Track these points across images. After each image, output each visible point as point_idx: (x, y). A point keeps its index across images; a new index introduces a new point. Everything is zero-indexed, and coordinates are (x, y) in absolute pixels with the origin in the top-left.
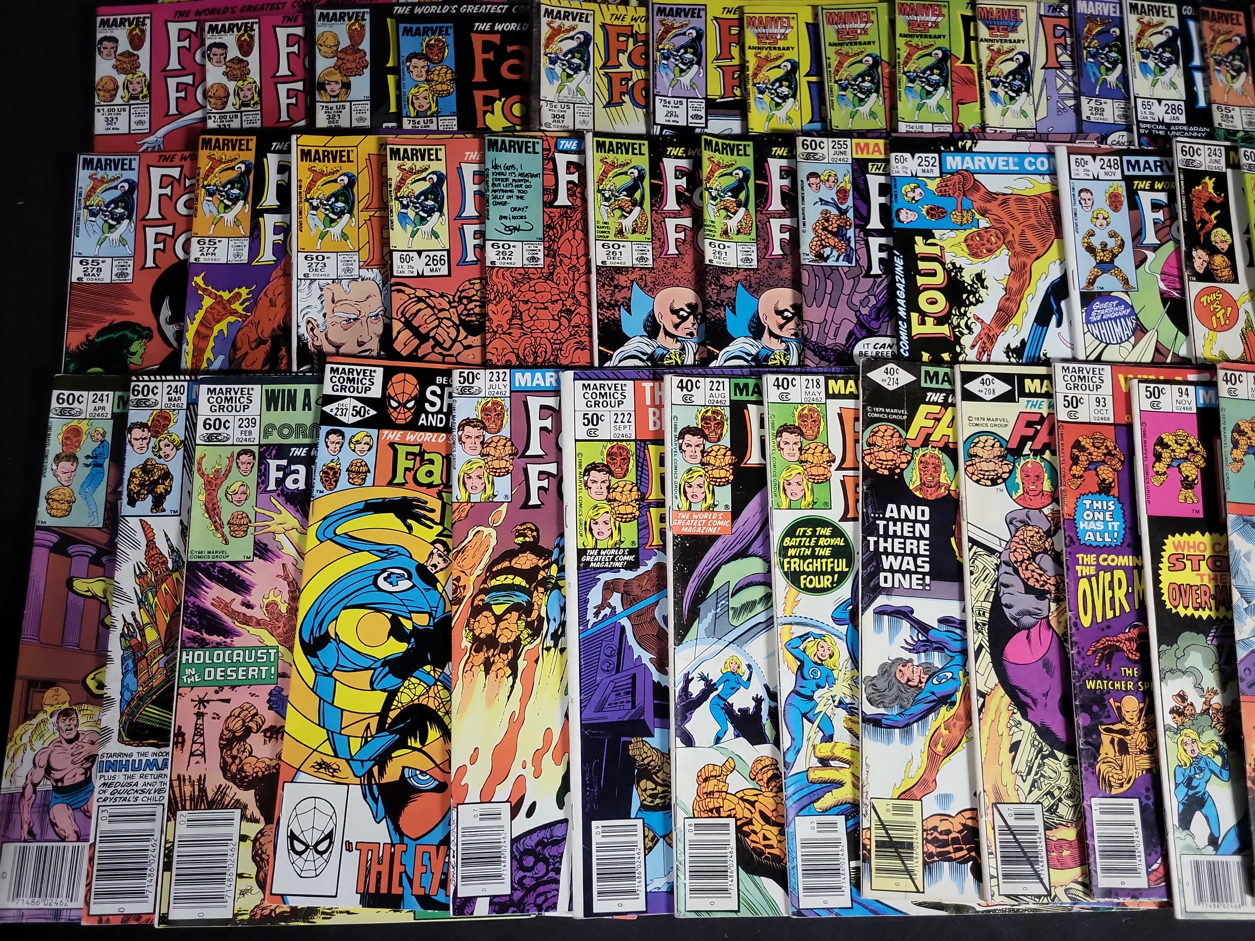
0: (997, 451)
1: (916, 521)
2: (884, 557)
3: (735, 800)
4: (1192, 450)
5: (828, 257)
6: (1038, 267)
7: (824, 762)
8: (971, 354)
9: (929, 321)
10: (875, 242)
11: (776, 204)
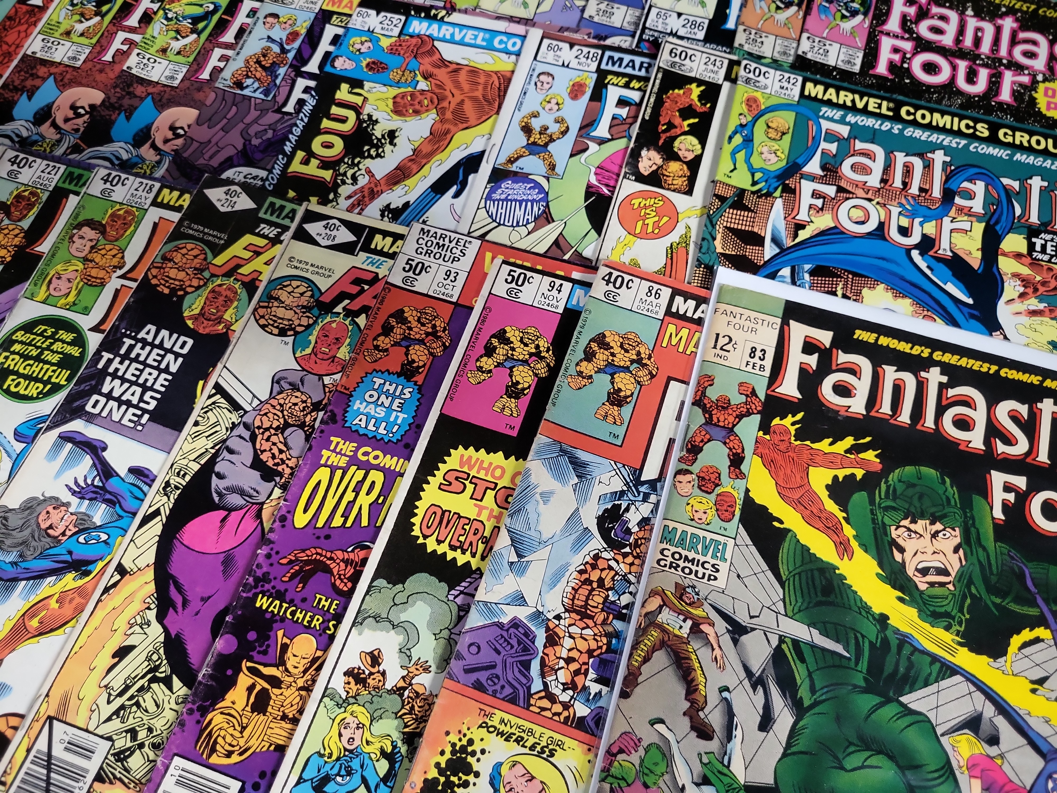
1: (170, 351)
2: (109, 379)
4: (537, 355)
5: (247, 86)
6: (461, 137)
10: (301, 83)
11: (229, 37)
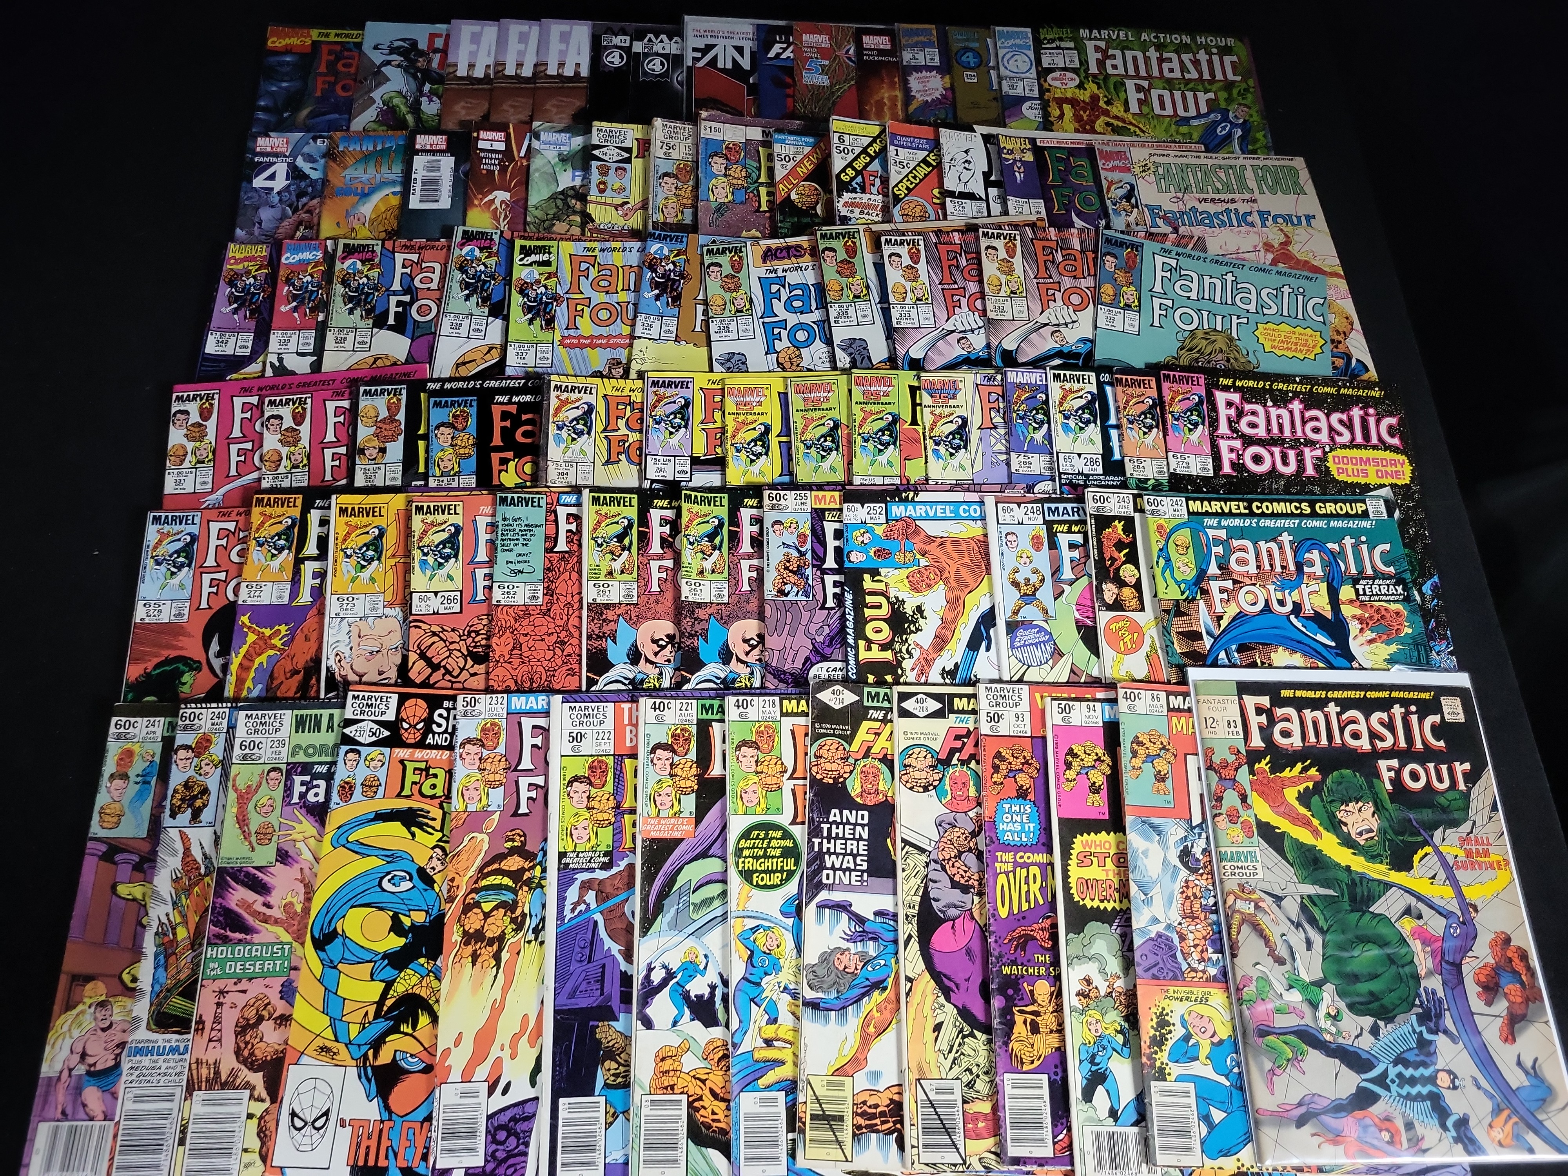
0: (929, 761)
1: (856, 824)
2: (826, 857)
3: (688, 1078)
4: (1099, 760)
5: (789, 592)
6: (970, 600)
7: (768, 1043)
8: (911, 677)
9: (875, 647)
10: (829, 579)
11: (746, 547)
